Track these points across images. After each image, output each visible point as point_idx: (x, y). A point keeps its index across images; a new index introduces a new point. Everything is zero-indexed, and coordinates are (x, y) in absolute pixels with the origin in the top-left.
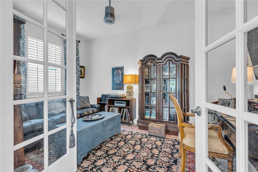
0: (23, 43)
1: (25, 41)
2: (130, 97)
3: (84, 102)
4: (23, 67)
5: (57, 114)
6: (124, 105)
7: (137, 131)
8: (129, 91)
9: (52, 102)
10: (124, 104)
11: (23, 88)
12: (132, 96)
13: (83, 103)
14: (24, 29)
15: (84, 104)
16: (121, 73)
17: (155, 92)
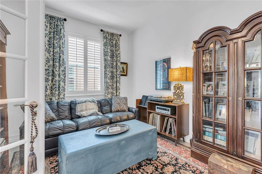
0: (63, 43)
1: (64, 41)
2: (178, 101)
3: (119, 103)
4: (63, 66)
5: (86, 115)
6: (168, 113)
7: (187, 161)
8: (177, 93)
9: (85, 102)
10: (169, 111)
11: (62, 86)
12: (182, 99)
13: (118, 105)
14: (64, 29)
15: (120, 106)
16: (166, 66)
17: (226, 95)
